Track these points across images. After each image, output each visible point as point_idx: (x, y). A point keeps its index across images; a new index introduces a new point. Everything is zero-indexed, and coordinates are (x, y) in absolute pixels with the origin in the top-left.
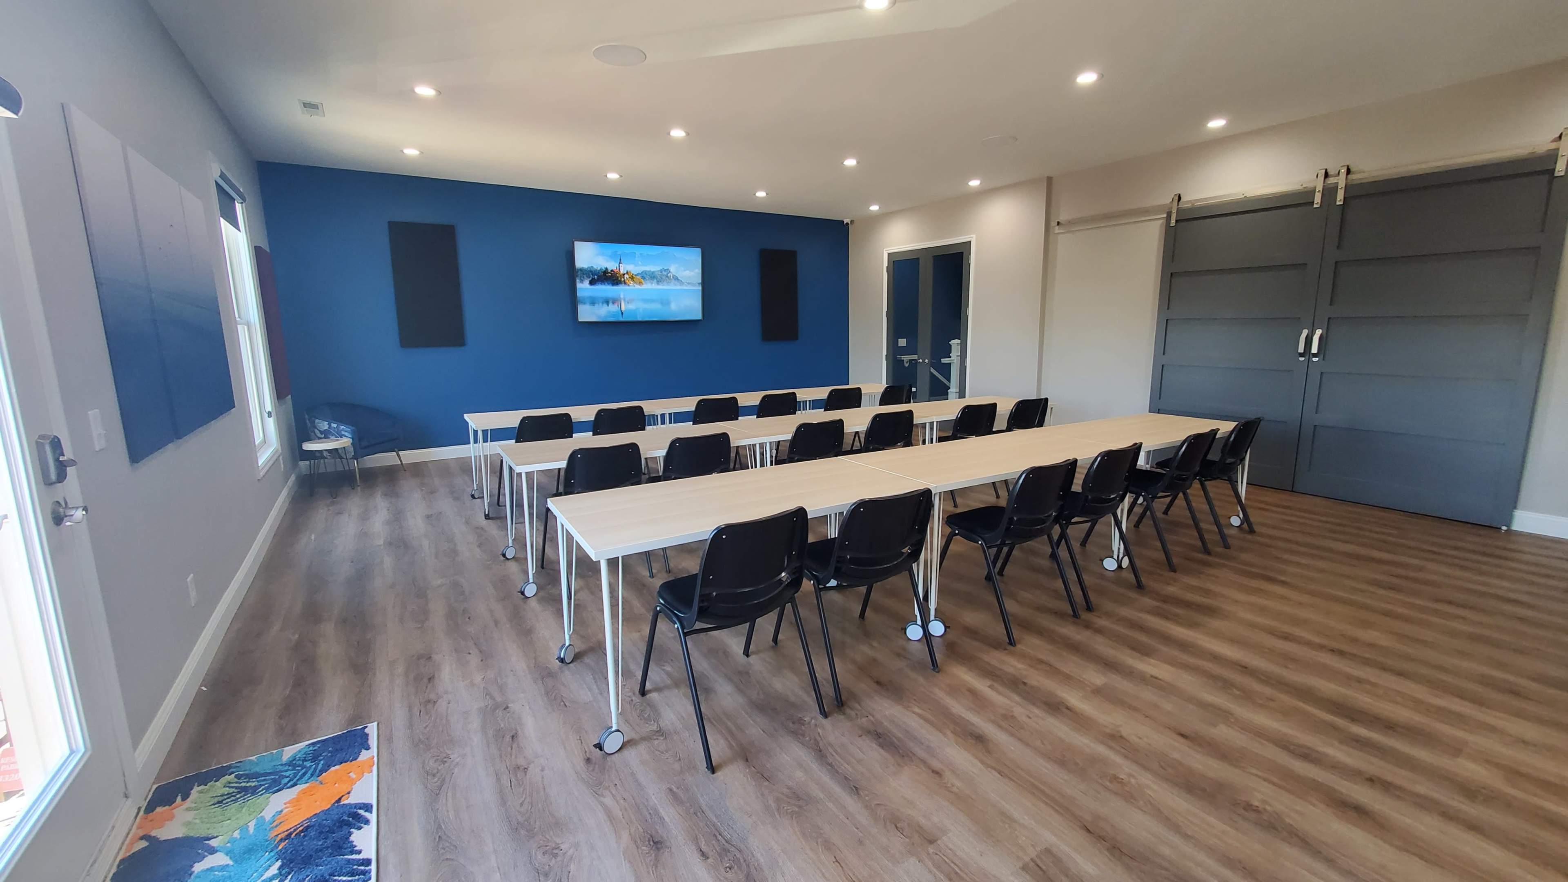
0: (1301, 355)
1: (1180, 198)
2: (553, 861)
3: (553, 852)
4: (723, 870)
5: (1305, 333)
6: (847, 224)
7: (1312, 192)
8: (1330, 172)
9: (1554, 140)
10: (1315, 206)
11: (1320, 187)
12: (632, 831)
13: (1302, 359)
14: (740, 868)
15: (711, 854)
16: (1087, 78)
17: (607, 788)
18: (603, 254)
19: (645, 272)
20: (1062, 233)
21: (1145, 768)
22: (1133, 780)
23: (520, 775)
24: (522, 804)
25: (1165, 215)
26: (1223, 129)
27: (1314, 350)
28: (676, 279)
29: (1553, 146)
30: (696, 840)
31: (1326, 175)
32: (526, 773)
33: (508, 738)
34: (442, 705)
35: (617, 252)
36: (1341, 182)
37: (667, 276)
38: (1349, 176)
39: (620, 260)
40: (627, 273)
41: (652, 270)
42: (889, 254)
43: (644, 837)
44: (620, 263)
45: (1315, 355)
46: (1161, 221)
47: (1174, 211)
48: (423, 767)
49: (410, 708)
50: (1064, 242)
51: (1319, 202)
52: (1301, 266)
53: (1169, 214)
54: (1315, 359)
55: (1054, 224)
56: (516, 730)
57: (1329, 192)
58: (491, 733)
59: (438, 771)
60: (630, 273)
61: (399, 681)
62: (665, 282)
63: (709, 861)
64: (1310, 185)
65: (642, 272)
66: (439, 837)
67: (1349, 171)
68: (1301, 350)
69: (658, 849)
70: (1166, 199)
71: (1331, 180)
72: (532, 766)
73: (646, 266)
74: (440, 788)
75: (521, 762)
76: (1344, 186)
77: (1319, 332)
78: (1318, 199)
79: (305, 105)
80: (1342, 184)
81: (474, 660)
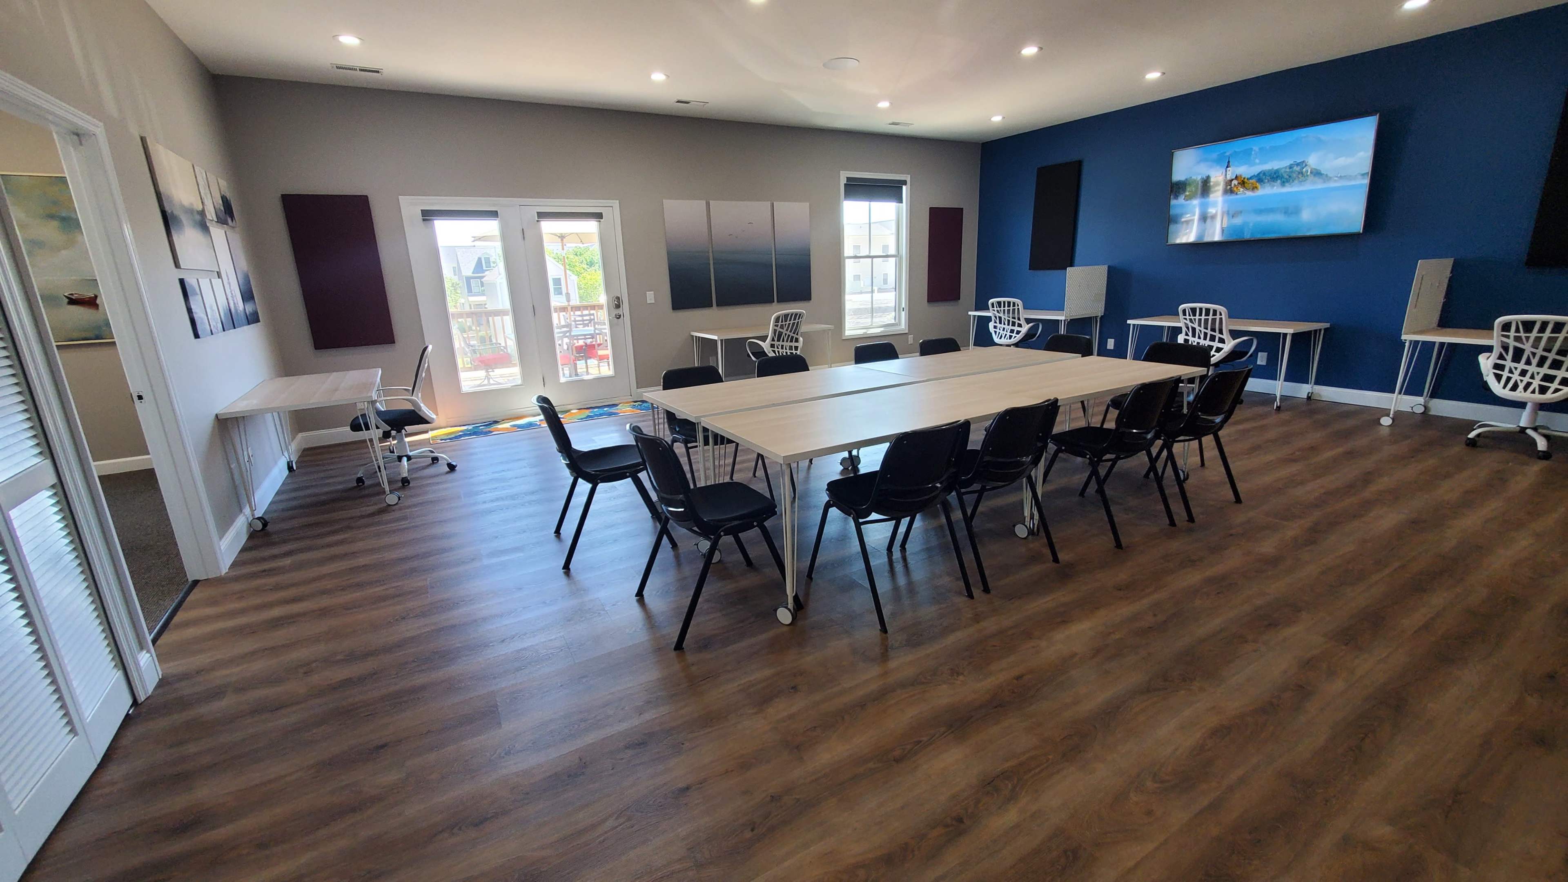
18: (1205, 160)
19: (1264, 173)
28: (1317, 173)
35: (1225, 153)
37: (1301, 173)
39: (1229, 162)
40: (1236, 178)
41: (1275, 168)
44: (1227, 167)
60: (1241, 176)
62: (1296, 182)
65: (1259, 174)
73: (1266, 163)
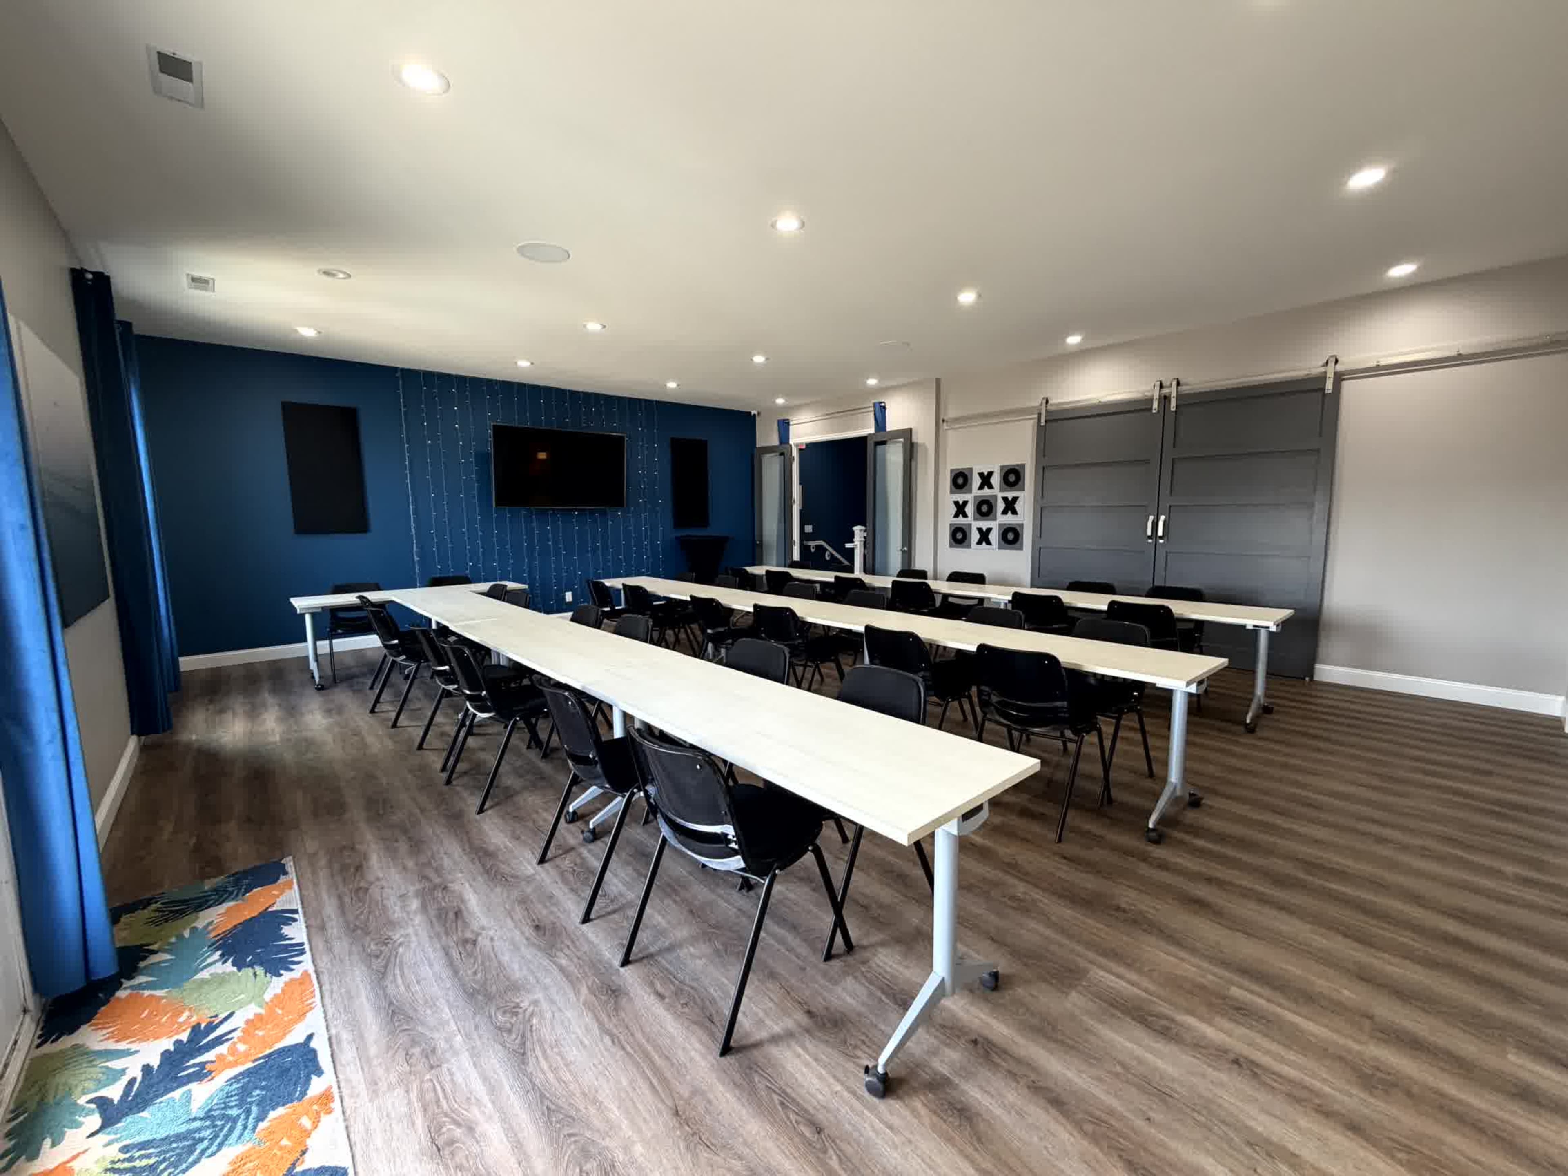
0: (1150, 537)
1: (1047, 402)
2: (515, 1018)
3: (514, 1010)
4: (680, 1006)
5: (1152, 518)
6: (755, 415)
7: (1150, 400)
8: (1164, 384)
9: (1323, 366)
10: (1154, 411)
11: (1156, 396)
12: (590, 983)
13: (1150, 541)
14: (695, 1003)
15: (667, 994)
16: (967, 297)
17: (562, 950)
20: (949, 429)
21: (1036, 886)
22: (1027, 897)
23: (469, 947)
24: (475, 973)
25: (1036, 416)
26: (1079, 344)
27: (1160, 533)
29: (1323, 370)
30: (652, 984)
31: (1161, 386)
32: (475, 944)
33: (451, 915)
34: (375, 891)
36: (1173, 391)
38: (1180, 388)
42: (798, 444)
43: (602, 987)
45: (1161, 538)
46: (1032, 421)
47: (1043, 412)
48: (364, 950)
49: (340, 898)
50: (951, 436)
51: (1157, 408)
52: (1147, 462)
53: (1040, 415)
54: (1161, 541)
56: (459, 907)
57: (1165, 399)
58: (432, 912)
59: (381, 952)
61: (323, 874)
63: (667, 1000)
64: (1149, 394)
66: (393, 1011)
67: (1178, 384)
68: (1149, 533)
69: (616, 996)
70: (1037, 402)
71: (1165, 391)
72: (480, 938)
74: (386, 967)
75: (469, 935)
76: (1175, 396)
77: (1163, 517)
78: (1155, 405)
79: (194, 279)
80: (1174, 394)
81: (403, 846)
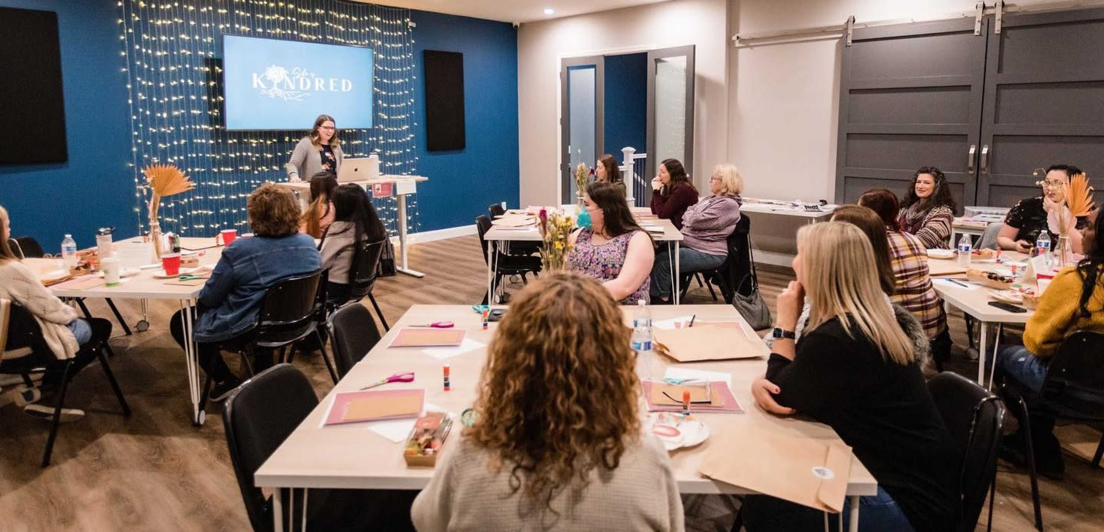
0: (971, 169)
5: (973, 148)
6: (517, 27)
7: (972, 22)
8: (988, 5)
10: (976, 33)
11: (979, 18)
13: (972, 172)
20: (742, 47)
27: (983, 165)
31: (984, 7)
36: (999, 13)
38: (1004, 9)
42: (562, 59)
45: (984, 170)
47: (848, 31)
50: (744, 55)
51: (979, 30)
52: (968, 87)
54: (985, 173)
55: (734, 38)
57: (988, 21)
64: (971, 15)
67: (1004, 5)
68: (970, 164)
71: (989, 12)
76: (1000, 18)
77: (986, 148)
78: (977, 28)
80: (999, 16)
